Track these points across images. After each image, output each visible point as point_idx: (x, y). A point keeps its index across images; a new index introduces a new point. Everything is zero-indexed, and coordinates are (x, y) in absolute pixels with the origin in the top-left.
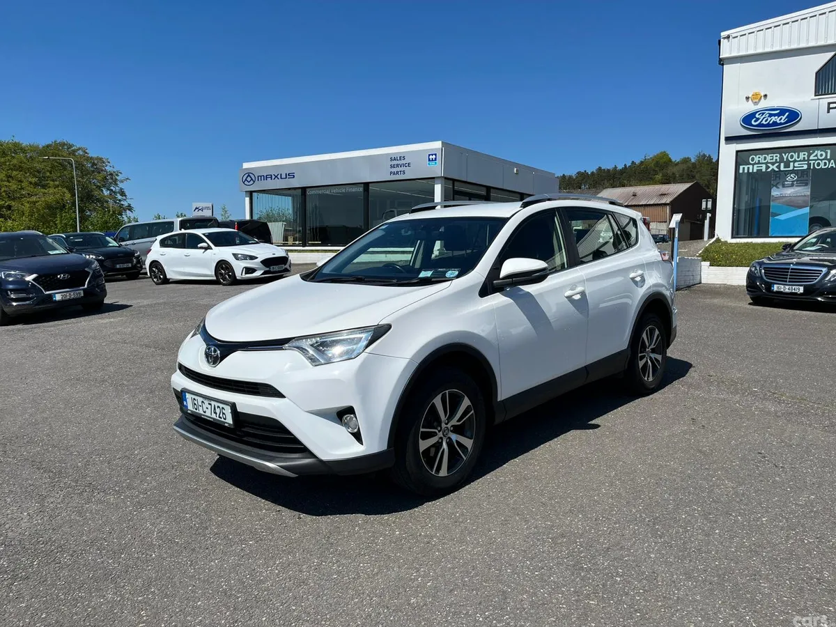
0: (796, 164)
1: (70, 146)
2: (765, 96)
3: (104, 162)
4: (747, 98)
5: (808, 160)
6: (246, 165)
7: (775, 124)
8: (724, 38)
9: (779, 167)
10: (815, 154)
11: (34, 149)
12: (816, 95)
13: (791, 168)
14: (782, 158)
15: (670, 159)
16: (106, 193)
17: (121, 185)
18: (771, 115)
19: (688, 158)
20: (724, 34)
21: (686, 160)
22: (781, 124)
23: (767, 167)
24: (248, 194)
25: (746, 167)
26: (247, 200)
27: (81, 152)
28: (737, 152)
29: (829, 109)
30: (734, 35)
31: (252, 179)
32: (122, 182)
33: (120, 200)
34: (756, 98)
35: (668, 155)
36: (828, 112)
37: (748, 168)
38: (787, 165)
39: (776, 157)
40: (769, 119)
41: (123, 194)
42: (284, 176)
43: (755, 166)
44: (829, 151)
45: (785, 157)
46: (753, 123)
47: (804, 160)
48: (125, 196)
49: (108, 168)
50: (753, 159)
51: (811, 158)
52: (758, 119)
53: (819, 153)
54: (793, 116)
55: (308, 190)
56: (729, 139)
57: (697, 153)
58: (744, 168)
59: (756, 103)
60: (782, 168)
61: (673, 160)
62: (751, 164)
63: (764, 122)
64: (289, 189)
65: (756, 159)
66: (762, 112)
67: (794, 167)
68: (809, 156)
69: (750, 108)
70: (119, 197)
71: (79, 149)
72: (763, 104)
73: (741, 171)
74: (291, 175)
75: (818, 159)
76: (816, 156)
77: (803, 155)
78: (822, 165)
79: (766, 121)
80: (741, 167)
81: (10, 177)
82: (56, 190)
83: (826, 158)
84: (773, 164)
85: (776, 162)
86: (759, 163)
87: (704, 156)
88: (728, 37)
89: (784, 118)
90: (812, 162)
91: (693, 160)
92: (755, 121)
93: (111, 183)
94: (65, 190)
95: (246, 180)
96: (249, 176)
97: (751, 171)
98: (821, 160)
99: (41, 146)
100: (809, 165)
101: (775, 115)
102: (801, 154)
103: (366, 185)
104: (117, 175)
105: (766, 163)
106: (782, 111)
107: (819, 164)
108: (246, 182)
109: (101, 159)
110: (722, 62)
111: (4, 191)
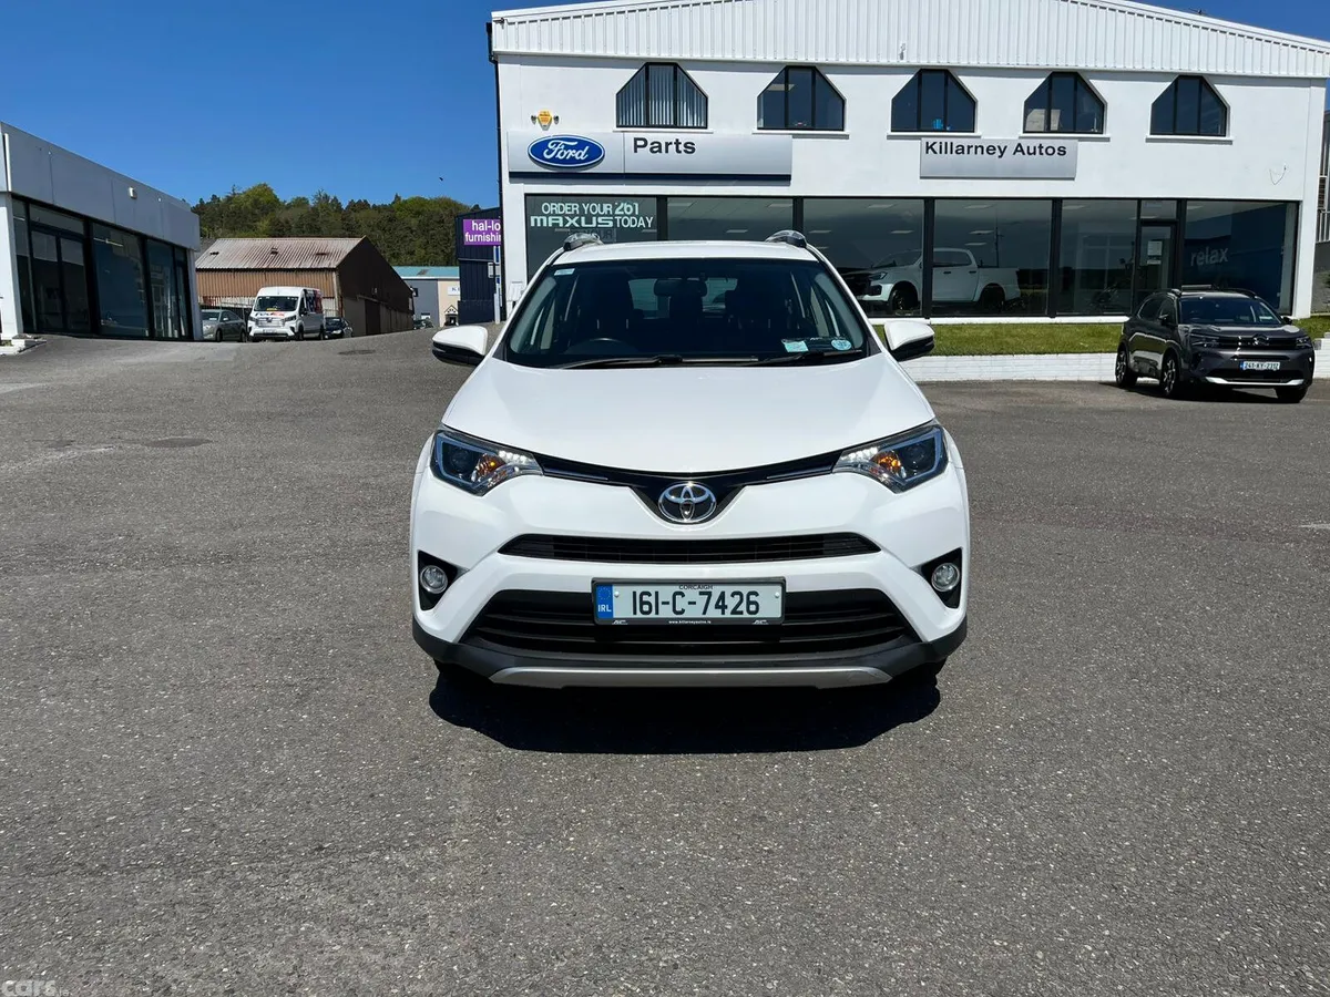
0: (600, 220)
2: (557, 118)
4: (533, 118)
5: (614, 215)
7: (573, 160)
8: (496, 22)
9: (579, 222)
10: (620, 208)
12: (618, 126)
13: (594, 225)
14: (581, 209)
15: (275, 197)
18: (567, 148)
19: (304, 199)
20: (496, 15)
21: (301, 202)
22: (580, 161)
23: (565, 222)
25: (539, 218)
28: (527, 195)
29: (636, 147)
30: (510, 20)
34: (544, 120)
35: (271, 191)
36: (636, 151)
37: (542, 220)
38: (589, 221)
39: (575, 207)
40: (566, 153)
43: (550, 218)
44: (637, 205)
45: (586, 209)
46: (546, 156)
47: (609, 215)
50: (546, 208)
51: (617, 212)
52: (550, 151)
53: (626, 206)
54: (595, 152)
56: (514, 176)
57: (315, 192)
58: (536, 220)
59: (545, 128)
60: (583, 225)
61: (281, 200)
62: (544, 215)
63: (558, 156)
65: (551, 209)
66: (557, 140)
67: (598, 223)
68: (614, 210)
69: (537, 133)
72: (554, 131)
73: (533, 224)
75: (625, 215)
76: (622, 210)
77: (607, 208)
78: (630, 223)
79: (562, 154)
80: (532, 218)
83: (633, 214)
84: (572, 217)
85: (575, 215)
86: (554, 214)
87: (326, 197)
88: (502, 21)
89: (583, 153)
90: (618, 218)
91: (311, 203)
92: (548, 154)
97: (545, 225)
98: (629, 216)
100: (615, 221)
101: (572, 148)
102: (605, 206)
105: (564, 215)
106: (581, 144)
107: (626, 222)
110: (495, 59)
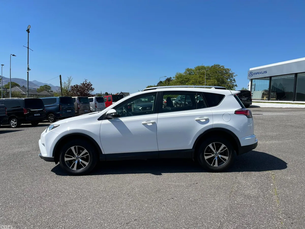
1: (219, 65)
3: (229, 70)
6: (251, 69)
11: (208, 67)
16: (229, 80)
17: (234, 77)
24: (251, 80)
26: (250, 82)
27: (222, 67)
31: (252, 74)
32: (234, 76)
33: (233, 83)
41: (234, 80)
42: (263, 73)
48: (235, 81)
49: (230, 72)
55: (272, 78)
64: (265, 77)
70: (233, 81)
71: (222, 66)
74: (266, 72)
81: (200, 77)
82: (213, 80)
93: (231, 77)
94: (215, 80)
95: (250, 75)
96: (251, 73)
99: (210, 67)
103: (296, 74)
104: (233, 74)
108: (250, 76)
109: (228, 69)
111: (198, 81)
